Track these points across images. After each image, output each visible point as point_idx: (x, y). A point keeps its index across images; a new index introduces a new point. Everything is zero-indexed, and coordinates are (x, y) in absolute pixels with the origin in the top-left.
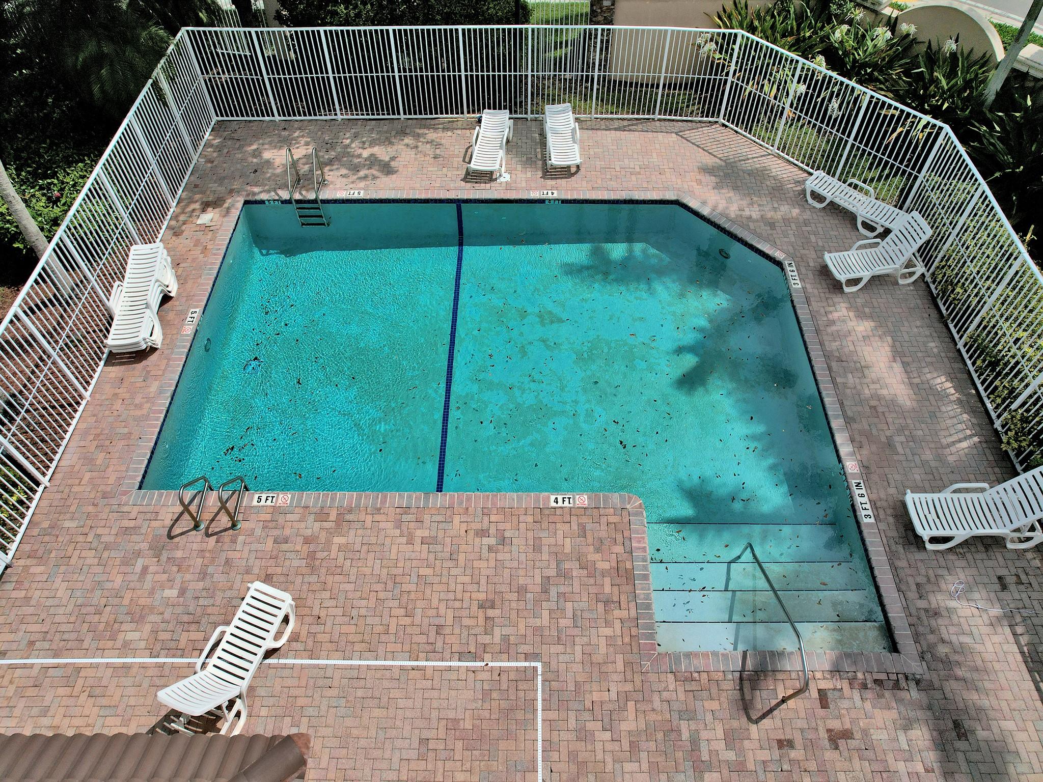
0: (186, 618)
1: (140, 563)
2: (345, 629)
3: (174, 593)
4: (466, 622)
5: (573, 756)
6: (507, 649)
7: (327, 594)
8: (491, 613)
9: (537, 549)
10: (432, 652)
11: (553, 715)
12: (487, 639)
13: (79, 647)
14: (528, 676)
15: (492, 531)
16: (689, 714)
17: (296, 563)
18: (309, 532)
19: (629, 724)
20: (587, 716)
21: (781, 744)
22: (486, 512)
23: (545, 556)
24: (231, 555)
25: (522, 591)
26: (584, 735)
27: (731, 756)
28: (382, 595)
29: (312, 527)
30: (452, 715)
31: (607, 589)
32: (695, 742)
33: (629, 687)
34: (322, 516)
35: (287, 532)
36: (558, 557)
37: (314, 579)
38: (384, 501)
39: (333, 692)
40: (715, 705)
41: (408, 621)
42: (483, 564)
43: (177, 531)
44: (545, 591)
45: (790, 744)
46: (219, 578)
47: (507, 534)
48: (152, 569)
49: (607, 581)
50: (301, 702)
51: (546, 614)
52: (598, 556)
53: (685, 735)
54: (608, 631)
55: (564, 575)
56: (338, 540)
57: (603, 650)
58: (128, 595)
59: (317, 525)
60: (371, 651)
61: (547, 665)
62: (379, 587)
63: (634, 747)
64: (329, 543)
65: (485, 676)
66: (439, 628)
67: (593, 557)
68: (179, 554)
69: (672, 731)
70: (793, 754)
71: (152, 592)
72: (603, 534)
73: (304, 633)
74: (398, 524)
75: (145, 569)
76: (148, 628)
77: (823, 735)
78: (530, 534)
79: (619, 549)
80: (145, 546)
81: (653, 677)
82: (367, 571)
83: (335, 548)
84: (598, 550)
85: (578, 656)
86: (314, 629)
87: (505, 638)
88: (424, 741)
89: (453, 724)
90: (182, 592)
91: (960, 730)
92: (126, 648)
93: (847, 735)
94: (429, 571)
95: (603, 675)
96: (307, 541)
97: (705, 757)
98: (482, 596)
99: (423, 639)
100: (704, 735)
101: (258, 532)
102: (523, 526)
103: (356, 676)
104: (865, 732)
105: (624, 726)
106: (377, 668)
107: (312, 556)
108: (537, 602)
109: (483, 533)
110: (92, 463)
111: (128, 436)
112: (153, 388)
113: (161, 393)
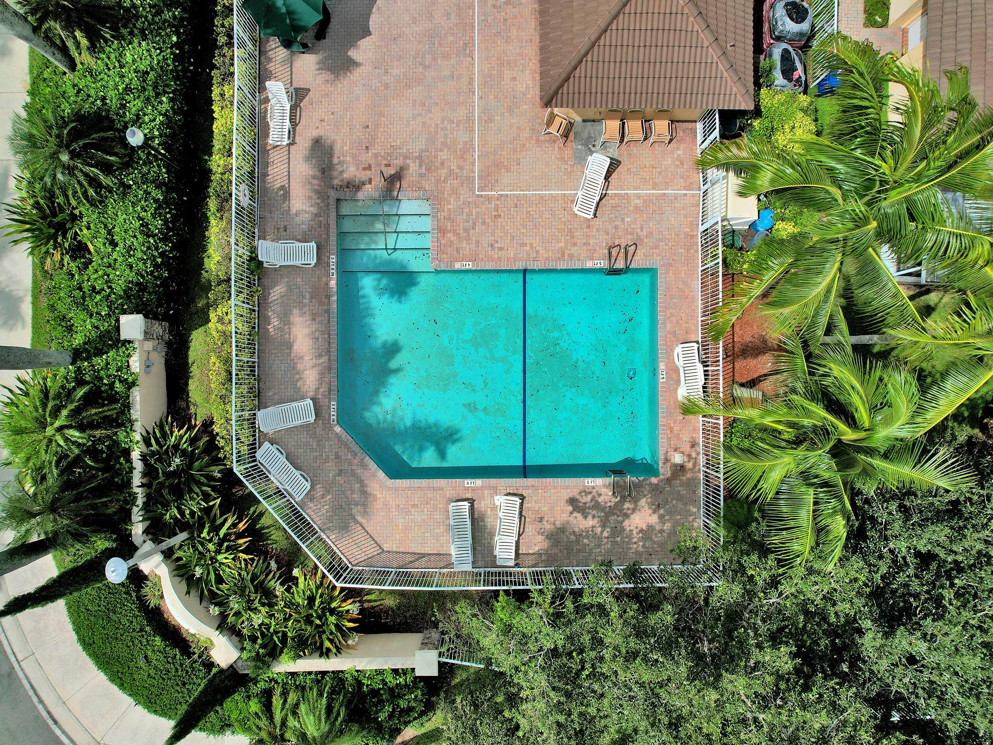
0: (618, 209)
1: (645, 233)
2: (553, 205)
3: (626, 219)
4: (505, 209)
5: (465, 161)
6: (489, 199)
7: (563, 220)
8: (496, 213)
9: (477, 242)
10: (518, 197)
11: (471, 174)
12: (497, 202)
13: (658, 197)
14: (481, 189)
15: (496, 250)
17: (578, 234)
18: (576, 248)
19: (443, 172)
20: (459, 174)
21: (389, 165)
22: (500, 258)
23: (474, 238)
24: (607, 237)
25: (484, 223)
26: (461, 168)
27: (408, 161)
28: (540, 220)
29: (574, 250)
30: (509, 174)
31: (449, 224)
32: (420, 166)
33: (443, 185)
34: (571, 256)
35: (585, 248)
36: (468, 239)
37: (570, 227)
38: (545, 263)
39: (554, 181)
40: (411, 179)
41: (529, 209)
42: (501, 234)
43: (633, 247)
44: (474, 223)
45: (386, 165)
46: (609, 226)
47: (490, 249)
48: (639, 230)
49: (449, 228)
50: (565, 177)
51: (474, 214)
52: (452, 239)
53: (424, 168)
54: (449, 207)
55: (466, 230)
56: (562, 245)
57: (452, 199)
58: (645, 218)
59: (572, 252)
60: (542, 197)
61: (474, 193)
62: (542, 223)
63: (443, 163)
64: (566, 242)
65: (498, 188)
66: (516, 206)
67: (453, 238)
68: (629, 237)
69: (427, 169)
70: (386, 162)
71: (635, 219)
72: (449, 249)
74: (537, 252)
75: (642, 230)
77: (373, 169)
78: (480, 249)
79: (443, 242)
80: (646, 240)
81: (434, 189)
82: (548, 230)
83: (563, 241)
84: (452, 242)
85: (462, 197)
86: (565, 205)
87: (490, 203)
88: (518, 164)
89: (508, 170)
90: (623, 220)
91: (323, 171)
92: (638, 197)
93: (365, 169)
94: (523, 231)
95: (452, 189)
96: (575, 244)
97: (417, 161)
98: (500, 220)
99: (522, 202)
100: (417, 168)
101: (598, 248)
102: (484, 253)
103: (546, 187)
104: (358, 170)
105: (446, 171)
106: (538, 190)
107: (572, 237)
108: (477, 217)
109: (501, 249)
110: (684, 283)
111: (672, 297)
112: (668, 326)
113: (664, 323)
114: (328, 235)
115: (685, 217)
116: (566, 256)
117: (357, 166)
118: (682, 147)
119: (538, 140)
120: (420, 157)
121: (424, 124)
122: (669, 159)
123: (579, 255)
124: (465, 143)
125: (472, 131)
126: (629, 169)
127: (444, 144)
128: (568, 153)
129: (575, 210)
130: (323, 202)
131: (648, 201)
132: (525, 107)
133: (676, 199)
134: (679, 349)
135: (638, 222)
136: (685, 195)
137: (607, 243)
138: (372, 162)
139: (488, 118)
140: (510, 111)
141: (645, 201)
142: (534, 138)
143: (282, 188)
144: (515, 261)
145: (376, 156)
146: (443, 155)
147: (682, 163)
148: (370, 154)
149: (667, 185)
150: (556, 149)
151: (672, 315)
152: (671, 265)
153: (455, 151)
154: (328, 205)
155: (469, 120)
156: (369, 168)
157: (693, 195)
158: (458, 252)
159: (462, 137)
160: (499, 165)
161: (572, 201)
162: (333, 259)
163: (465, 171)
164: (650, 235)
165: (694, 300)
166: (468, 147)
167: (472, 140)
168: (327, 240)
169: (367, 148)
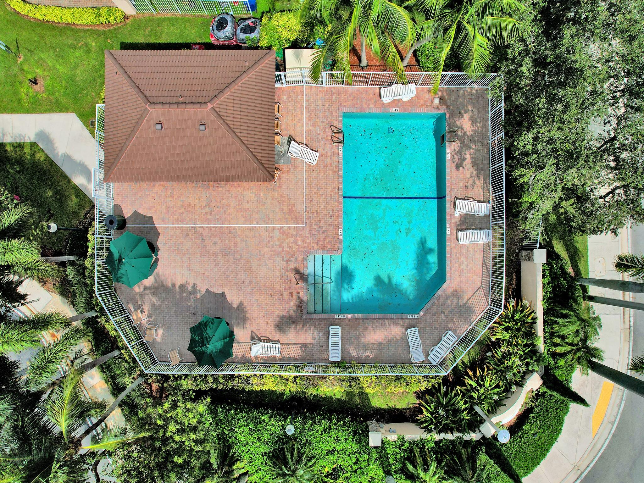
0: (313, 137)
1: (325, 120)
2: (311, 178)
3: (318, 132)
4: (313, 208)
5: (289, 233)
6: (308, 218)
7: (319, 171)
8: (315, 214)
9: (330, 225)
10: (307, 199)
11: (296, 229)
12: (310, 213)
13: (307, 112)
14: (303, 223)
15: (333, 213)
16: (296, 260)
17: (325, 162)
19: (294, 246)
20: (295, 237)
21: (290, 280)
22: (337, 211)
23: (327, 228)
24: (327, 144)
25: (320, 221)
26: (292, 236)
27: (289, 269)
28: (318, 186)
29: (334, 165)
30: (296, 205)
31: (320, 243)
32: (291, 261)
33: (301, 247)
34: (337, 167)
35: (333, 158)
36: (328, 231)
37: (322, 167)
38: (340, 183)
39: (299, 177)
40: (298, 266)
41: (313, 193)
42: (326, 211)
43: (333, 128)
44: (320, 227)
46: (321, 143)
47: (332, 217)
48: (324, 124)
51: (315, 227)
53: (292, 259)
54: (312, 243)
55: (323, 232)
56: (331, 172)
57: (308, 241)
58: (318, 120)
60: (307, 185)
61: (305, 227)
63: (290, 247)
64: (329, 170)
65: (303, 212)
66: (311, 201)
67: (327, 240)
68: (327, 130)
69: (293, 256)
70: (289, 283)
71: (319, 126)
72: (332, 243)
73: (311, 168)
74: (335, 188)
75: (323, 122)
76: (311, 128)
77: (292, 291)
79: (329, 247)
80: (329, 120)
81: (303, 253)
82: (324, 181)
83: (329, 172)
84: (329, 242)
85: (307, 235)
86: (311, 170)
87: (310, 217)
88: (291, 199)
89: (294, 206)
90: (319, 134)
91: (293, 322)
92: (307, 124)
93: (292, 296)
95: (303, 241)
96: (331, 164)
98: (318, 211)
99: (309, 197)
101: (333, 150)
102: (335, 221)
103: (302, 182)
104: (292, 300)
106: (304, 187)
107: (327, 166)
108: (317, 225)
109: (333, 211)
110: (350, 96)
111: (357, 104)
112: (372, 106)
113: (370, 109)
114: (325, 319)
115: (317, 95)
116: (337, 170)
117: (291, 300)
118: (282, 97)
119: (279, 187)
120: (287, 261)
121: (270, 259)
122: (289, 104)
123: (336, 161)
124: (280, 232)
125: (274, 228)
126: (293, 130)
127: (280, 246)
128: (285, 168)
129: (315, 163)
130: (308, 322)
131: (310, 119)
132: (262, 195)
133: (308, 101)
134: (384, 99)
135: (320, 124)
136: (306, 95)
137: (330, 144)
138: (289, 291)
139: (268, 219)
140: (263, 205)
141: (309, 120)
142: (277, 189)
143: (301, 348)
144: (339, 202)
145: (285, 289)
146: (286, 247)
147: (290, 97)
148: (285, 293)
149: (301, 106)
150: (283, 175)
151: (366, 104)
152: (341, 104)
153: (283, 239)
154: (310, 319)
155: (269, 230)
156: (291, 293)
157: (306, 90)
158: (334, 238)
159: (276, 234)
160: (291, 211)
161: (310, 165)
162: (337, 316)
163: (294, 233)
164: (326, 117)
165: (358, 90)
166: (282, 231)
167: (278, 229)
168: (327, 320)
169: (281, 295)
